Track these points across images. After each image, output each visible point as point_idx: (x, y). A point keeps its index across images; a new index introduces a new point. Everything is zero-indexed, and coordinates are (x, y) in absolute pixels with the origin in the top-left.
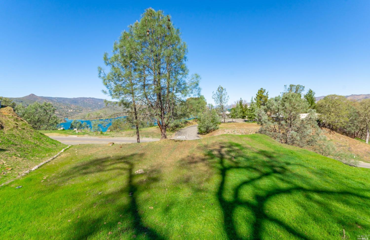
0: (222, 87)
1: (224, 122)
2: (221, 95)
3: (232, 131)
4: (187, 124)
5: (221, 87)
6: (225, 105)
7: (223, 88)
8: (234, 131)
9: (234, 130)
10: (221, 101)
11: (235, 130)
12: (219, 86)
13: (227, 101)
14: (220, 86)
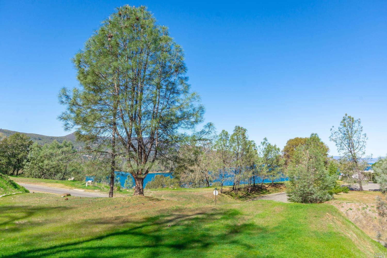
0: (352, 117)
1: (361, 190)
2: (350, 133)
3: (360, 207)
4: (281, 189)
5: (349, 117)
6: (359, 154)
7: (353, 119)
8: (364, 208)
9: (365, 206)
10: (351, 145)
11: (367, 206)
12: (344, 115)
13: (365, 144)
14: (346, 115)
